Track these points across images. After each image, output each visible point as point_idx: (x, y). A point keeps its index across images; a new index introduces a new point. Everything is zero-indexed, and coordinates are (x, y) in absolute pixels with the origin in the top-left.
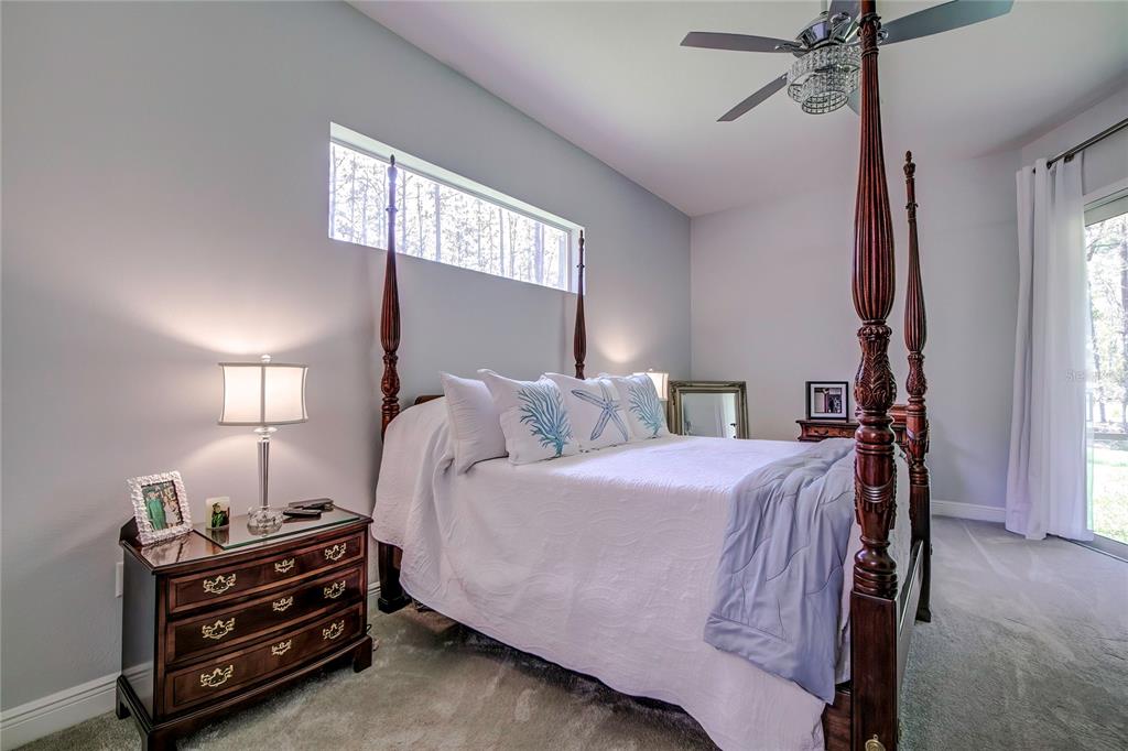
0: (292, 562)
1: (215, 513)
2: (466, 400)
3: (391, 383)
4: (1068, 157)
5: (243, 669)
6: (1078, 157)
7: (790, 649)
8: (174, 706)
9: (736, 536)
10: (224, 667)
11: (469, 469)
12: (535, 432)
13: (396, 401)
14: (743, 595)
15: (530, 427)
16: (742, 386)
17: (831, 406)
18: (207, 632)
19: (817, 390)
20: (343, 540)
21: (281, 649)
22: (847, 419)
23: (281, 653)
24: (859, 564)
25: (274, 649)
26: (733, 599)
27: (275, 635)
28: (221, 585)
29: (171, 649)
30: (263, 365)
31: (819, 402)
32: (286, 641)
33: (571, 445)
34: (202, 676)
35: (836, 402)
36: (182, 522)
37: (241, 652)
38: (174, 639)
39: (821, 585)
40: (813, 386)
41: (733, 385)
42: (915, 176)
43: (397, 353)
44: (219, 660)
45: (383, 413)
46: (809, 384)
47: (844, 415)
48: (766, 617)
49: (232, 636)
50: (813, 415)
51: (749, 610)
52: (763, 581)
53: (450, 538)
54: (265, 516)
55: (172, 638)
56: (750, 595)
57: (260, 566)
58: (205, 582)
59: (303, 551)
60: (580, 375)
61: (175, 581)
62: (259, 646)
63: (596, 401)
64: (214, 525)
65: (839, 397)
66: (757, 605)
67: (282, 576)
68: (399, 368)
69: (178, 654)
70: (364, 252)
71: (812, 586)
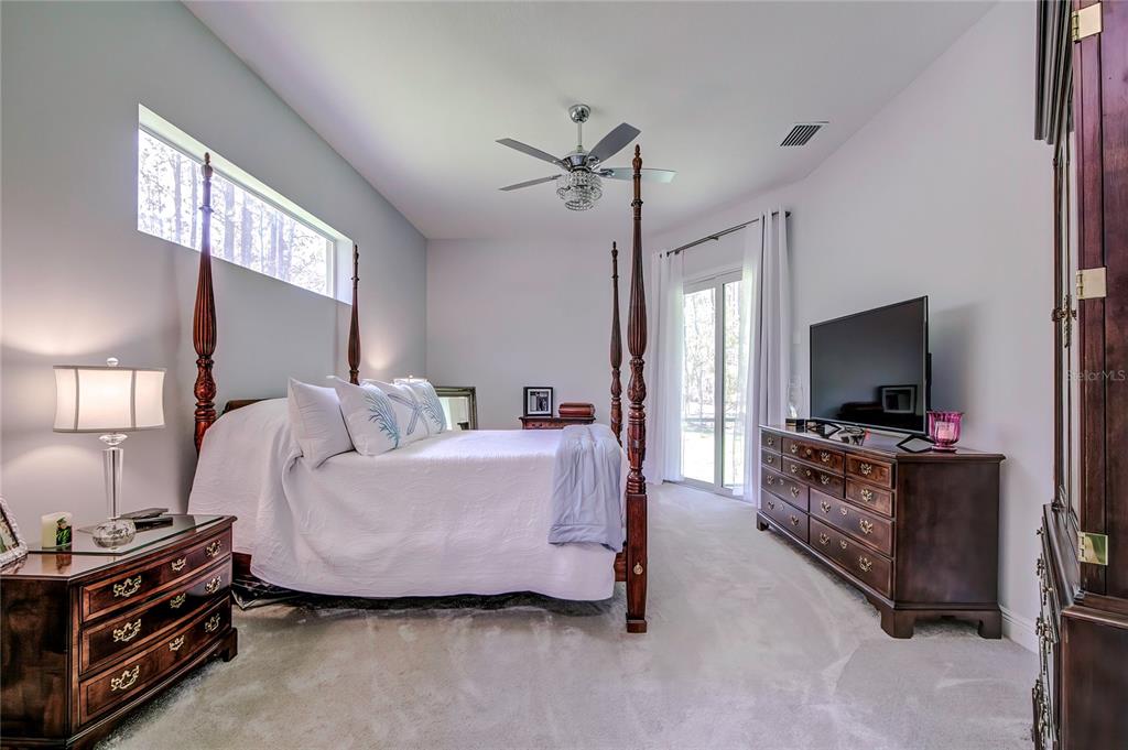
0: (184, 561)
1: (60, 530)
2: (312, 403)
3: (206, 386)
4: (677, 252)
5: (147, 668)
6: (681, 252)
7: (603, 528)
8: (88, 715)
9: (563, 479)
10: (131, 668)
11: (322, 464)
12: (383, 429)
13: (211, 407)
14: (573, 509)
15: (378, 424)
16: (473, 391)
17: (541, 406)
18: (119, 635)
19: (532, 394)
20: (217, 537)
21: (177, 644)
22: (551, 415)
23: (177, 649)
24: (629, 480)
25: (171, 645)
26: (568, 512)
27: (171, 632)
28: (129, 588)
29: (86, 657)
30: (134, 370)
31: (533, 401)
32: (179, 637)
33: (403, 439)
34: (113, 681)
35: (544, 403)
36: (17, 544)
37: (144, 653)
38: (88, 647)
39: (612, 494)
40: (529, 391)
41: (465, 390)
42: (618, 258)
43: (213, 357)
44: (127, 663)
45: (196, 419)
46: (526, 389)
47: (549, 412)
48: (588, 518)
49: (139, 637)
50: (529, 413)
51: (577, 516)
52: (583, 499)
53: (309, 526)
54: (115, 528)
55: (86, 646)
56: (577, 508)
57: (160, 566)
58: (115, 586)
59: (191, 549)
60: (354, 380)
61: (89, 588)
62: (160, 644)
63: (407, 403)
64: (59, 543)
65: (546, 399)
66: (581, 512)
67: (178, 574)
68: (214, 372)
69: (92, 661)
70: (172, 248)
71: (609, 496)
